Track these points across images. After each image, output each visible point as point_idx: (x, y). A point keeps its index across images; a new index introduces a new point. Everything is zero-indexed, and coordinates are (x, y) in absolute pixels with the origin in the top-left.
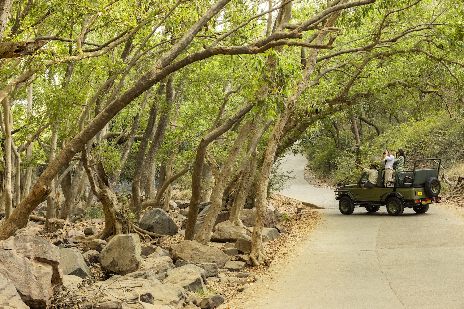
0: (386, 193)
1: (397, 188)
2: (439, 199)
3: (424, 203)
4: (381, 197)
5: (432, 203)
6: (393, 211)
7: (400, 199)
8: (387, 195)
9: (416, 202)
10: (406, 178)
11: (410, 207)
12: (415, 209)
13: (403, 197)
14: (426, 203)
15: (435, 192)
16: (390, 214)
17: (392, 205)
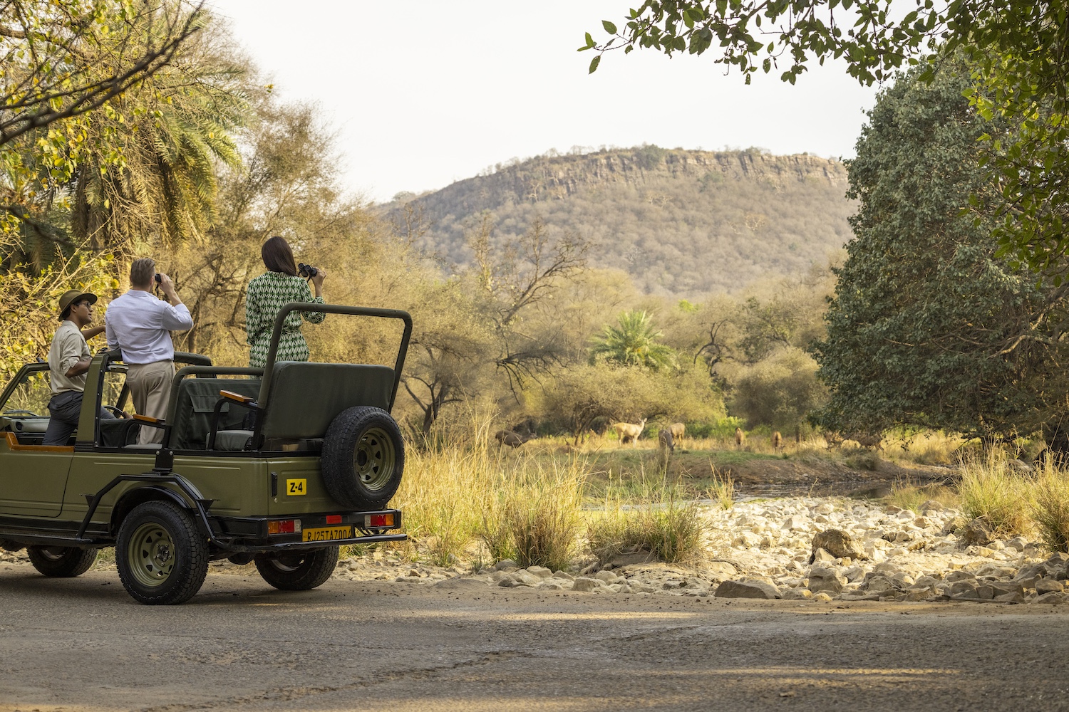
0: (118, 480)
1: (177, 453)
2: (389, 522)
3: (312, 536)
4: (89, 498)
5: (352, 540)
6: (151, 575)
7: (190, 512)
8: (124, 487)
9: (272, 530)
10: (228, 399)
11: (239, 559)
12: (266, 570)
13: (206, 504)
14: (327, 537)
15: (373, 487)
16: (135, 593)
17: (146, 546)
